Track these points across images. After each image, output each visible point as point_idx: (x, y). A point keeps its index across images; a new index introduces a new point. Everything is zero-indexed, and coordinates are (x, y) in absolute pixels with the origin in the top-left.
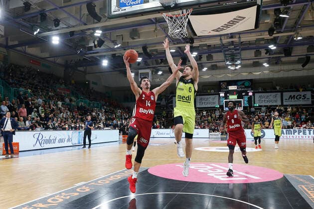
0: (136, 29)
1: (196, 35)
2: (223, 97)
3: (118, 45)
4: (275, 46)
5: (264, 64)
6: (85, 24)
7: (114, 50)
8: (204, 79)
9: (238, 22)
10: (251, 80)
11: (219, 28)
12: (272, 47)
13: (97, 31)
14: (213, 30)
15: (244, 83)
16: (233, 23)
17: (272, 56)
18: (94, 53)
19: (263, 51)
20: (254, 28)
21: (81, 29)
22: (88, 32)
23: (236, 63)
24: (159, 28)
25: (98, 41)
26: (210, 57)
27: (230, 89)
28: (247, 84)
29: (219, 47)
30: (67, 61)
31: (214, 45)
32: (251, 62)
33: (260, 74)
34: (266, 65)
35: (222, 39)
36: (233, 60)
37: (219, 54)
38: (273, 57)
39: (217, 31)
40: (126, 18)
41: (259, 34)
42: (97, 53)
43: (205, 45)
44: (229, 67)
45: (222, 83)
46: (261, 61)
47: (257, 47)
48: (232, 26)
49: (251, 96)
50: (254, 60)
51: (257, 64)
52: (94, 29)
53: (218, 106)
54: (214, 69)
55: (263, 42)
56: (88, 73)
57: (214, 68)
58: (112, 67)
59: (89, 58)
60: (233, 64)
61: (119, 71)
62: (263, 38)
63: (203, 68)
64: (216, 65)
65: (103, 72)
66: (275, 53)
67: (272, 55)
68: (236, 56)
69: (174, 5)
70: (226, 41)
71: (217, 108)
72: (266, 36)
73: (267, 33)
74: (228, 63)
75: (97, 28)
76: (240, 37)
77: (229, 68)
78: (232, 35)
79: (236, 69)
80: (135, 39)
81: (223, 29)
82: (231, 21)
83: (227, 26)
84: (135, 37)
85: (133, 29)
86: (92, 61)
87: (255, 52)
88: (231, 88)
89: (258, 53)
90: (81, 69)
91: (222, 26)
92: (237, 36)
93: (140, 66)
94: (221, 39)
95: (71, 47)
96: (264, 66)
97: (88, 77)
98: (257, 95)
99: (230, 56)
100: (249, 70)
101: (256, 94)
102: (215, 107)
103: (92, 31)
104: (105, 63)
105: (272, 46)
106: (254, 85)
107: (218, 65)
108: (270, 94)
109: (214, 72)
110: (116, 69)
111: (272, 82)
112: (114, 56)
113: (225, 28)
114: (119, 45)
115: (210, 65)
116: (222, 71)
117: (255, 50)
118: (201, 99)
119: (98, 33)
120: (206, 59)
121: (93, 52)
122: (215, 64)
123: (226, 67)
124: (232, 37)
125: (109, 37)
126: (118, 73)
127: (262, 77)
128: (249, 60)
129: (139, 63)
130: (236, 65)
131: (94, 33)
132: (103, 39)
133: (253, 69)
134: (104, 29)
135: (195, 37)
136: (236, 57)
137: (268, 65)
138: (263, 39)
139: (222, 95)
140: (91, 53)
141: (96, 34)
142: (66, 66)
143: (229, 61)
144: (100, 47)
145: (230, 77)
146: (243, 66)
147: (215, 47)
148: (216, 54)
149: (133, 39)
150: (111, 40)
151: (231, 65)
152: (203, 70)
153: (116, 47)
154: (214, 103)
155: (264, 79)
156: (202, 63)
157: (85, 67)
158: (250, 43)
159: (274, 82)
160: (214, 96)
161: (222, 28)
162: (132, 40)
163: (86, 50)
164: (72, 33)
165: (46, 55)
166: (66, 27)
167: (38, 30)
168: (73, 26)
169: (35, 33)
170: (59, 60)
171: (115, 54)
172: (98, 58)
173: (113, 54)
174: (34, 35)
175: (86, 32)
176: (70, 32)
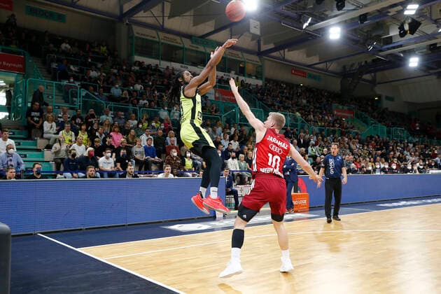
13: (409, 7)
18: (394, 48)
21: (378, 8)
22: (393, 11)
25: (409, 24)
30: (344, 67)
42: (401, 46)
52: (404, 4)
56: (379, 83)
58: (424, 68)
59: (386, 56)
61: (435, 74)
65: (411, 77)
86: (390, 62)
90: (367, 77)
95: (356, 42)
97: (379, 90)
103: (400, 8)
110: (431, 71)
112: (433, 47)
119: (411, 10)
121: (391, 46)
125: (428, 15)
126: (435, 77)
131: (403, 11)
132: (417, 19)
140: (388, 49)
141: (406, 13)
142: (344, 74)
144: (412, 34)
150: (432, 20)
157: (373, 74)
163: (382, 44)
164: (363, 18)
165: (314, 60)
166: (353, 7)
167: (310, 20)
168: (366, 6)
169: (305, 26)
170: (333, 67)
171: (436, 44)
172: (402, 55)
173: (431, 45)
174: (302, 29)
175: (390, 10)
176: (361, 16)
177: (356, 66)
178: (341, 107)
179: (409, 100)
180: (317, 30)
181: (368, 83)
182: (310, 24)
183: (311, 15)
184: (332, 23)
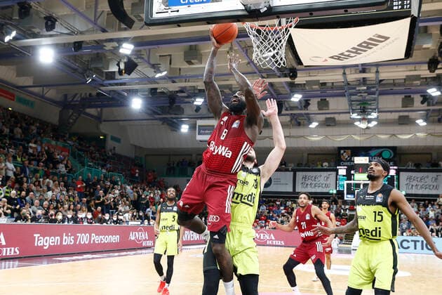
0: (196, 45)
1: (300, 63)
2: (344, 176)
3: (161, 72)
4: (439, 89)
5: (418, 121)
6: (104, 31)
7: (154, 81)
8: (312, 142)
9: (377, 45)
10: (394, 149)
11: (342, 54)
12: (433, 92)
13: (125, 45)
14: (332, 57)
15: (382, 152)
16: (367, 45)
17: (431, 108)
18: (117, 84)
19: (417, 99)
20: (403, 57)
21: (96, 39)
22: (109, 46)
23: (369, 117)
24: (236, 48)
25: (125, 63)
26: (323, 104)
27: (356, 162)
28: (387, 154)
29: (341, 88)
30: (66, 96)
31: (333, 83)
32: (395, 116)
33: (409, 138)
34: (421, 122)
35: (347, 73)
36: (364, 111)
37: (341, 99)
38: (434, 110)
39: (339, 58)
40: (179, 26)
41: (412, 67)
43: (316, 82)
44: (357, 123)
45: (342, 151)
46: (412, 115)
47: (407, 91)
48: (365, 51)
49: (393, 176)
50: (401, 114)
51: (405, 121)
52: (120, 41)
53: (335, 192)
54: (329, 125)
55: (418, 82)
56: (105, 121)
57: (329, 123)
58: (149, 112)
59: (109, 92)
60: (364, 119)
61: (160, 119)
62: (420, 75)
63: (310, 123)
64: (333, 119)
65: (131, 119)
66: (437, 103)
67: (433, 105)
68: (370, 104)
69: (266, 9)
70: (353, 77)
71: (332, 194)
72: (424, 72)
73: (426, 67)
74: (355, 116)
75: (126, 40)
76: (377, 72)
77: (357, 126)
78: (364, 68)
79: (368, 128)
80: (193, 64)
81: (348, 56)
82: (365, 42)
83: (357, 51)
84: (193, 61)
85: (191, 46)
86: (113, 99)
87: (403, 99)
88: (359, 160)
89: (408, 101)
90: (92, 111)
91: (348, 51)
92: (374, 69)
93: (199, 113)
94: (344, 74)
96: (418, 124)
97: (104, 128)
98: (403, 175)
99: (358, 105)
100: (391, 129)
101: (401, 173)
102: (328, 193)
103: (115, 44)
104: (137, 104)
105: (434, 90)
106: (399, 157)
107: (337, 119)
108: (426, 174)
109: (329, 130)
110: (157, 116)
111: (431, 154)
112: (153, 91)
113: (352, 55)
114: (165, 73)
115: (322, 117)
116: (343, 130)
117: (403, 96)
118: (304, 178)
119: (127, 49)
120: (316, 105)
121: (115, 81)
122: (332, 116)
123: (350, 123)
124: (363, 71)
125: (146, 58)
126: (161, 123)
127: (413, 144)
128: (391, 112)
129: (198, 108)
130: (369, 121)
131: (118, 48)
132: (135, 60)
133: (397, 128)
134: (139, 42)
135: (300, 67)
136: (369, 107)
137: (425, 124)
138: (418, 77)
139: (342, 171)
140: (111, 85)
141: (122, 51)
142: (65, 104)
143: (357, 112)
144: (129, 75)
145: (358, 140)
146: (382, 123)
147: (333, 86)
148: (336, 99)
149: (190, 63)
150: (149, 63)
151: (360, 120)
152: (311, 126)
153: (158, 75)
154: (327, 186)
155: (417, 146)
156: (308, 114)
157: (99, 109)
158: (394, 83)
159: (434, 155)
160: (329, 173)
161: (347, 53)
162: (186, 66)
163: (104, 79)
164: (78, 45)
165: (27, 81)
166: (66, 31)
167: (14, 34)
168: (81, 33)
169: (7, 39)
170: (51, 93)
171: (156, 89)
172: (126, 94)
173: (152, 89)
174: (4, 41)
175: (105, 44)
176: (75, 43)
177: (78, 98)
178: (54, 143)
179: (136, 144)
180: (24, 47)
181: (92, 119)
182: (15, 39)
183: (16, 27)
184: (44, 43)
